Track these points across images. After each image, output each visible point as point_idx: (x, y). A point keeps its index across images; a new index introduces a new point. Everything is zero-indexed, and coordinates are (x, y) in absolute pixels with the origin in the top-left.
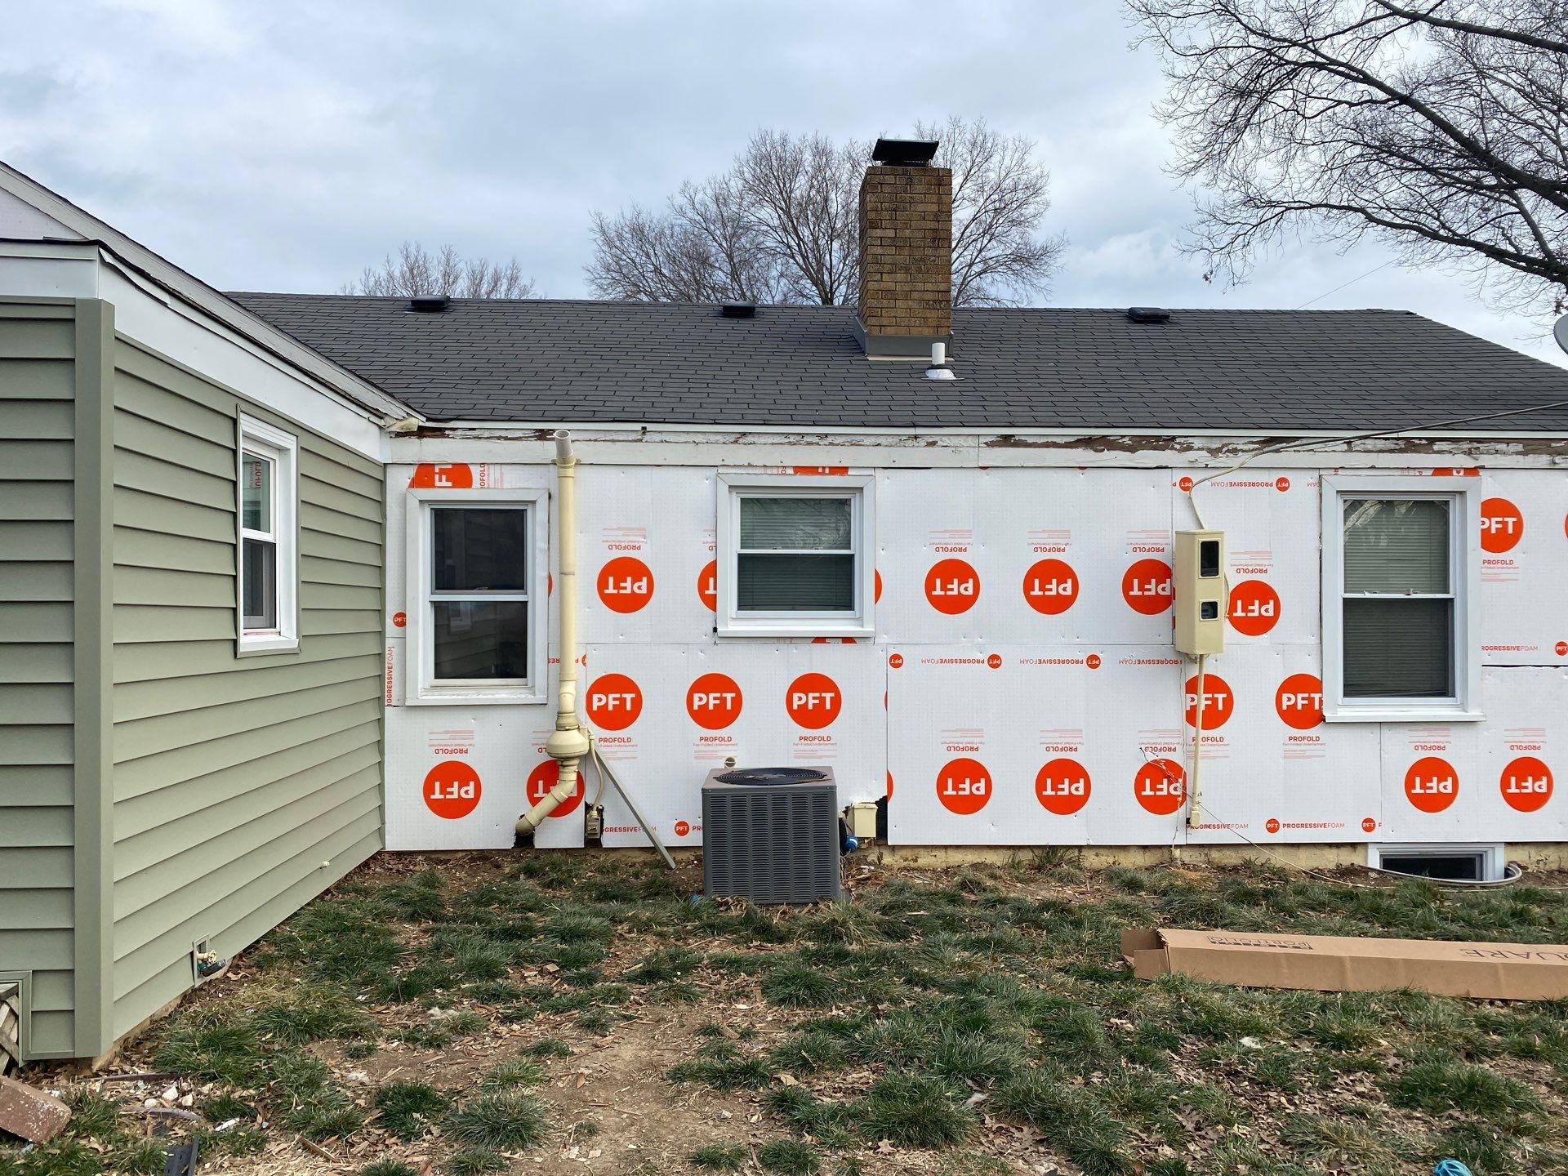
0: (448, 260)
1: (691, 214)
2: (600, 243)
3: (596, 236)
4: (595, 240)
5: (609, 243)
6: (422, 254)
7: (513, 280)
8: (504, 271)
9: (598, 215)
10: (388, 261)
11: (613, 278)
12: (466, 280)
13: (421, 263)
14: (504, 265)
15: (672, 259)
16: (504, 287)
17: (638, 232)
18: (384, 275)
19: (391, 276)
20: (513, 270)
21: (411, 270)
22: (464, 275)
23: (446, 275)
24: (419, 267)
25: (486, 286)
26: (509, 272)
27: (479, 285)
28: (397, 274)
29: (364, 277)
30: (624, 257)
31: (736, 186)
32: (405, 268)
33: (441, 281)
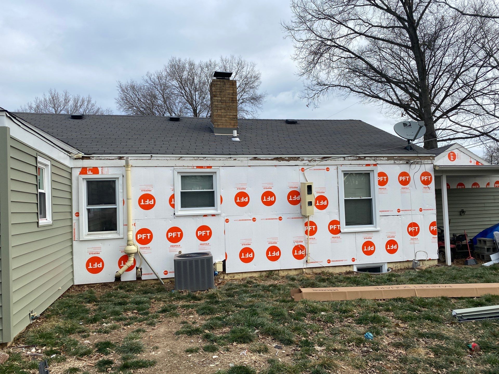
0: (66, 95)
1: (149, 82)
2: (120, 91)
3: (119, 88)
4: (118, 90)
5: (123, 90)
6: (57, 93)
7: (89, 101)
8: (86, 98)
9: (119, 82)
10: (44, 95)
11: (124, 102)
12: (72, 101)
13: (56, 95)
14: (86, 97)
15: (144, 96)
16: (86, 104)
17: (133, 87)
18: (43, 99)
19: (46, 100)
20: (89, 98)
21: (53, 98)
22: (72, 100)
23: (65, 100)
24: (55, 97)
25: (79, 103)
26: (87, 99)
27: (77, 103)
28: (48, 99)
29: (35, 100)
30: (128, 95)
31: (164, 74)
32: (51, 97)
33: (63, 101)
